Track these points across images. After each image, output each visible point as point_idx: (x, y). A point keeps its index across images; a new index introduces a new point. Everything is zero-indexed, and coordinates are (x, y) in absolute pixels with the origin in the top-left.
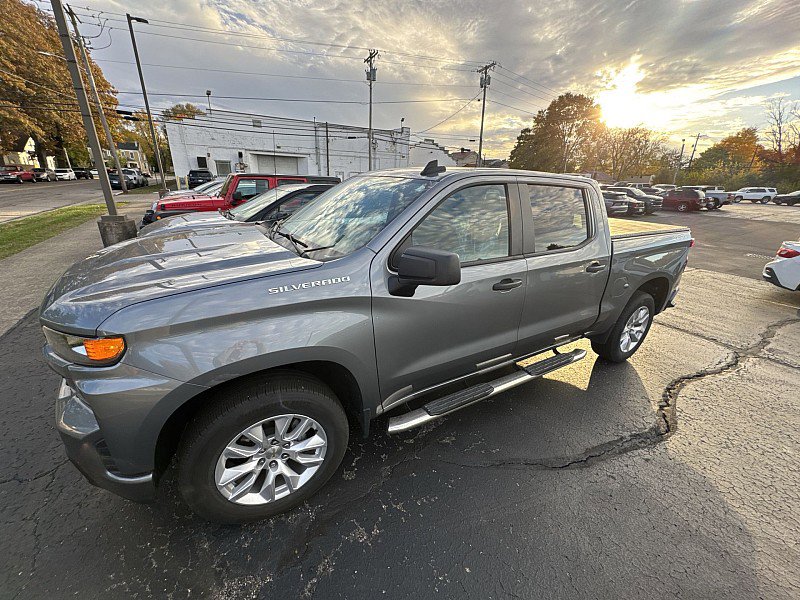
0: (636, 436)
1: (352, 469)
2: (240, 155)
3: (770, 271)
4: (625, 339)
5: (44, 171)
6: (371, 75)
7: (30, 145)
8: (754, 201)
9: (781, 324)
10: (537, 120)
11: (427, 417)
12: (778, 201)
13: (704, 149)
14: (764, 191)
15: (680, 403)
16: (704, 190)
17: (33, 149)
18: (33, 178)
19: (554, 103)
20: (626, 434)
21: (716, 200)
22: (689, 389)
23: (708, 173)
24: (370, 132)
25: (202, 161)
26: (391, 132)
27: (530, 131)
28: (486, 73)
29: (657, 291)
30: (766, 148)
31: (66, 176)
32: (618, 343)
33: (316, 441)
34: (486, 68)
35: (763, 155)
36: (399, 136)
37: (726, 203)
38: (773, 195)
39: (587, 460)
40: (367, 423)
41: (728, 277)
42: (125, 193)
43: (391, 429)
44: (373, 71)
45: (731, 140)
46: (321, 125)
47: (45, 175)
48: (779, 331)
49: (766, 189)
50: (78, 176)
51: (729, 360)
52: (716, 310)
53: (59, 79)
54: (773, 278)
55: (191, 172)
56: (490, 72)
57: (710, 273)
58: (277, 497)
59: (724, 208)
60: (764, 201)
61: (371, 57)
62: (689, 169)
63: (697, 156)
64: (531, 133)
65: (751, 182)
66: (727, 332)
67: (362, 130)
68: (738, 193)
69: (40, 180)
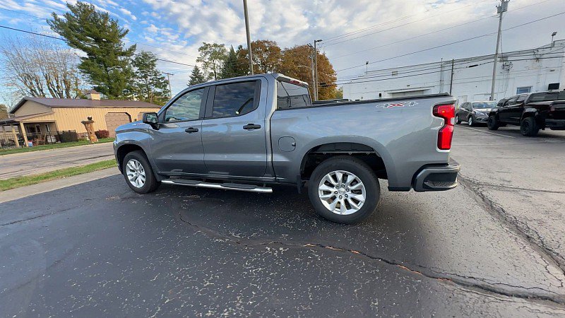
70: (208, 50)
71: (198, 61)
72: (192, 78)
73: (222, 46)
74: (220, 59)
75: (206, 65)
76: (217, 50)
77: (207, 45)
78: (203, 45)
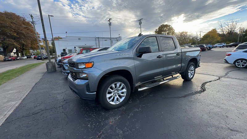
0: (196, 92)
1: (130, 101)
2: (75, 47)
3: (225, 60)
4: (189, 74)
5: (18, 57)
6: (110, 24)
7: (15, 50)
8: (220, 47)
9: (230, 71)
10: (156, 32)
11: (146, 88)
12: (227, 46)
13: (203, 35)
14: (222, 44)
15: (206, 86)
16: (206, 45)
17: (15, 52)
18: (15, 59)
19: (159, 27)
20: (194, 92)
21: (209, 47)
22: (208, 84)
23: (206, 41)
24: (111, 39)
25: (64, 50)
26: (116, 38)
29: (195, 62)
30: (220, 33)
31: (24, 58)
32: (188, 75)
33: (124, 90)
34: (140, 20)
35: (219, 35)
36: (119, 39)
37: (213, 48)
38: (225, 45)
39: (185, 96)
40: (134, 88)
41: (216, 64)
42: (43, 60)
43: (139, 90)
45: (210, 32)
46: (97, 38)
47: (19, 58)
48: (230, 72)
49: (223, 43)
50: (27, 57)
51: (217, 78)
52: (213, 70)
53: (25, 32)
54: (227, 62)
55: (62, 53)
56: (141, 21)
57: (211, 64)
58: (117, 104)
59: (212, 49)
60: (223, 46)
61: (110, 20)
62: (200, 41)
63: (202, 37)
65: (218, 42)
66: (216, 74)
67: (108, 38)
68: (215, 45)
69: (17, 60)
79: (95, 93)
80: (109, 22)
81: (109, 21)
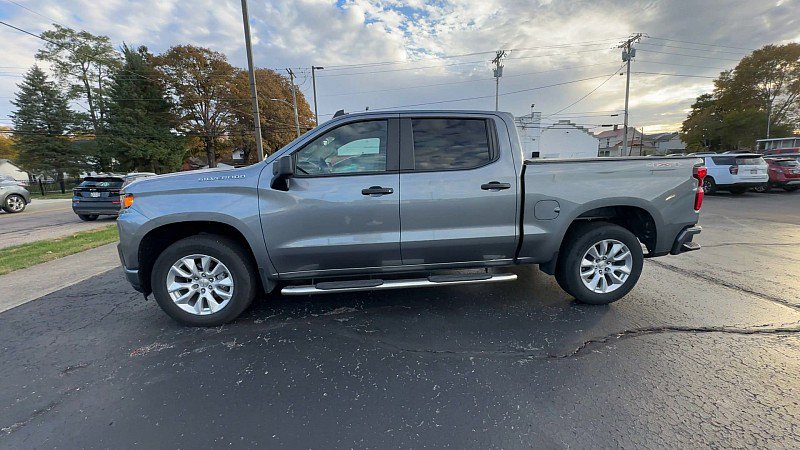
6: (498, 72)
10: (719, 83)
27: (710, 97)
28: (629, 46)
33: (227, 281)
34: (629, 41)
36: (530, 121)
44: (500, 68)
61: (498, 58)
64: (713, 99)
70: (67, 40)
71: (40, 57)
72: (24, 89)
73: (104, 39)
74: (100, 62)
75: (64, 69)
76: (92, 44)
77: (65, 31)
78: (54, 29)
79: (137, 271)
80: (495, 66)
81: (496, 61)
